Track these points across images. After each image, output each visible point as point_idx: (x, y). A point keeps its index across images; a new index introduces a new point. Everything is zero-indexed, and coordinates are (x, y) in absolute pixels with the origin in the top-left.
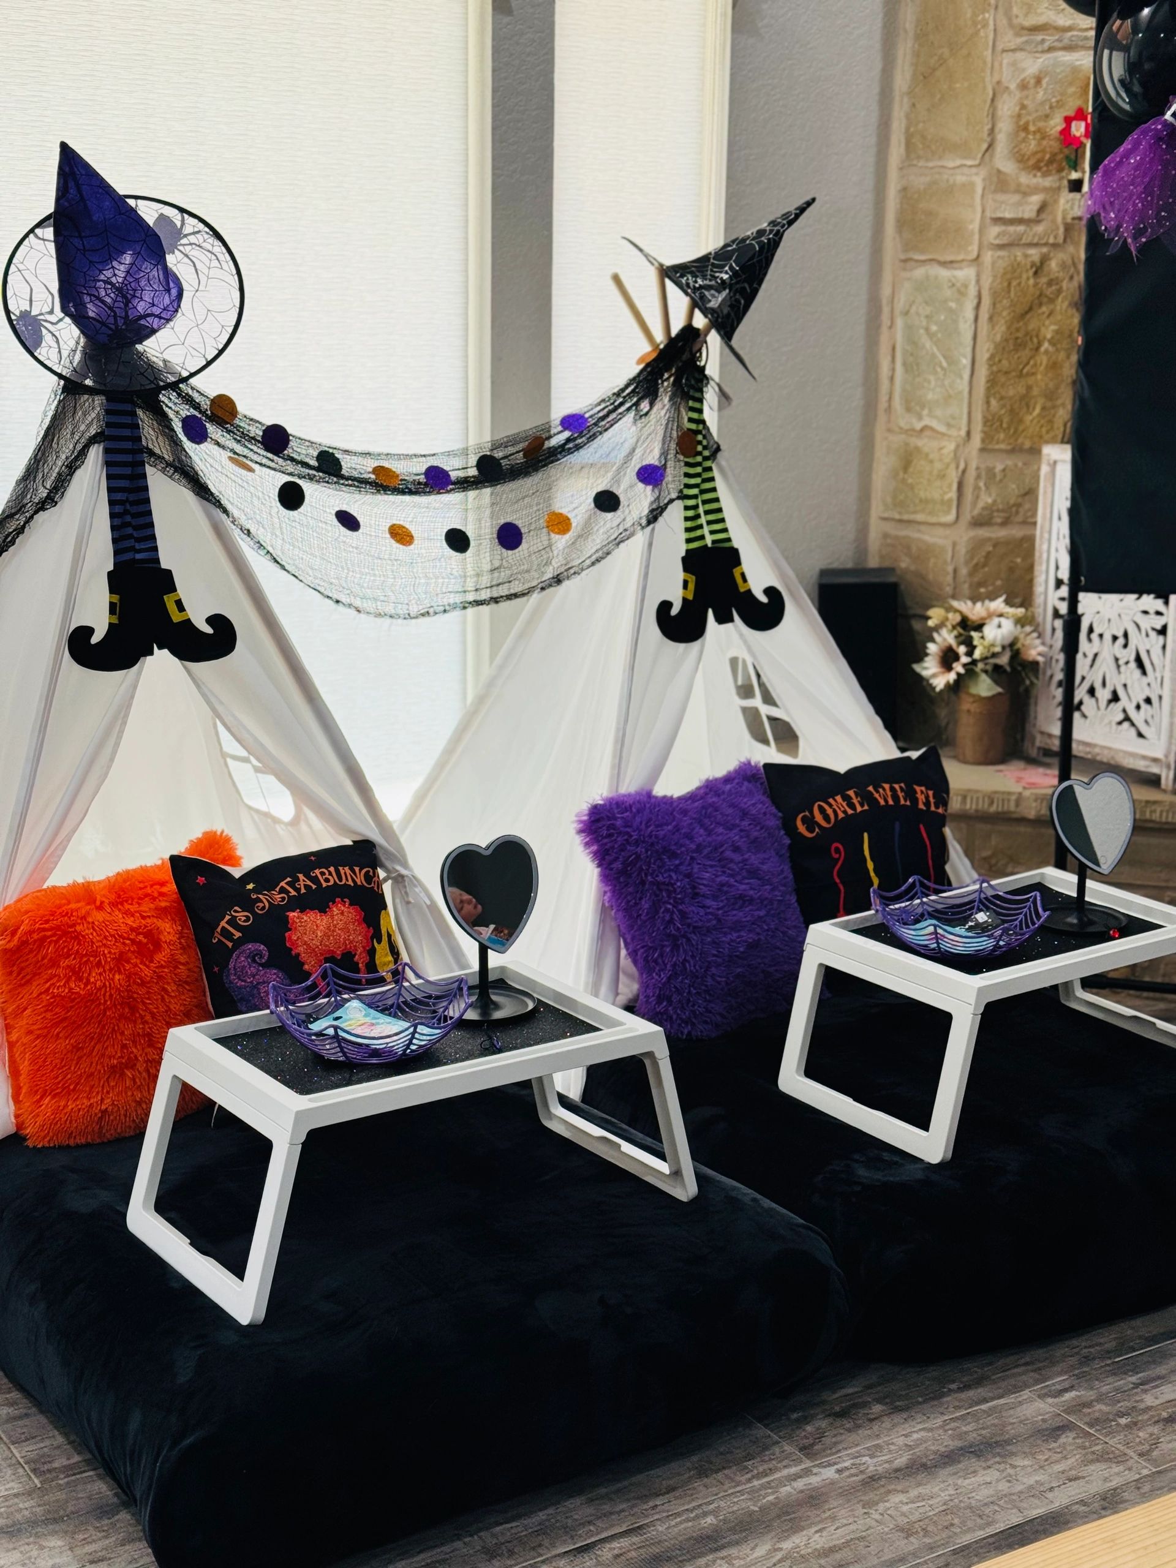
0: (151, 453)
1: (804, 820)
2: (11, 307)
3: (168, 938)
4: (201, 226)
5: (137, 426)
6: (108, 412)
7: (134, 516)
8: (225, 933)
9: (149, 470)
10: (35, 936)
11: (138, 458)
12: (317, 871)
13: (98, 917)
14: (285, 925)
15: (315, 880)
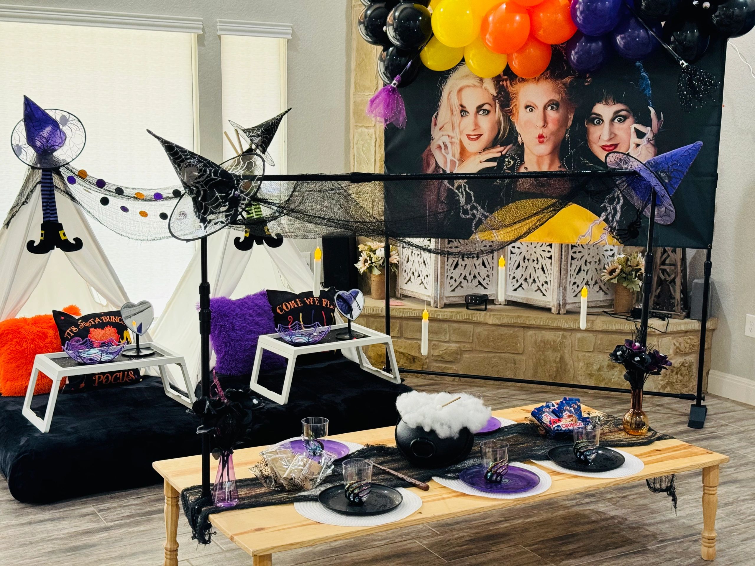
0: (57, 187)
1: (279, 308)
2: (13, 143)
3: (50, 335)
4: (75, 118)
5: (52, 179)
6: (43, 175)
7: (50, 207)
8: (68, 334)
9: (55, 192)
10: (6, 332)
11: (52, 189)
12: (103, 317)
13: (27, 327)
14: (89, 332)
15: (102, 320)
